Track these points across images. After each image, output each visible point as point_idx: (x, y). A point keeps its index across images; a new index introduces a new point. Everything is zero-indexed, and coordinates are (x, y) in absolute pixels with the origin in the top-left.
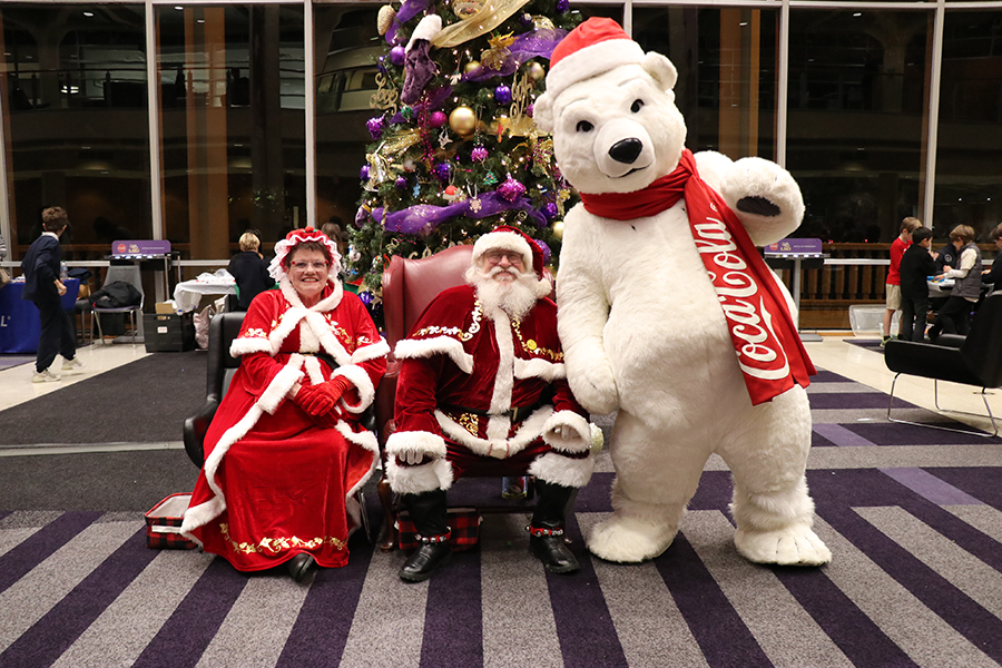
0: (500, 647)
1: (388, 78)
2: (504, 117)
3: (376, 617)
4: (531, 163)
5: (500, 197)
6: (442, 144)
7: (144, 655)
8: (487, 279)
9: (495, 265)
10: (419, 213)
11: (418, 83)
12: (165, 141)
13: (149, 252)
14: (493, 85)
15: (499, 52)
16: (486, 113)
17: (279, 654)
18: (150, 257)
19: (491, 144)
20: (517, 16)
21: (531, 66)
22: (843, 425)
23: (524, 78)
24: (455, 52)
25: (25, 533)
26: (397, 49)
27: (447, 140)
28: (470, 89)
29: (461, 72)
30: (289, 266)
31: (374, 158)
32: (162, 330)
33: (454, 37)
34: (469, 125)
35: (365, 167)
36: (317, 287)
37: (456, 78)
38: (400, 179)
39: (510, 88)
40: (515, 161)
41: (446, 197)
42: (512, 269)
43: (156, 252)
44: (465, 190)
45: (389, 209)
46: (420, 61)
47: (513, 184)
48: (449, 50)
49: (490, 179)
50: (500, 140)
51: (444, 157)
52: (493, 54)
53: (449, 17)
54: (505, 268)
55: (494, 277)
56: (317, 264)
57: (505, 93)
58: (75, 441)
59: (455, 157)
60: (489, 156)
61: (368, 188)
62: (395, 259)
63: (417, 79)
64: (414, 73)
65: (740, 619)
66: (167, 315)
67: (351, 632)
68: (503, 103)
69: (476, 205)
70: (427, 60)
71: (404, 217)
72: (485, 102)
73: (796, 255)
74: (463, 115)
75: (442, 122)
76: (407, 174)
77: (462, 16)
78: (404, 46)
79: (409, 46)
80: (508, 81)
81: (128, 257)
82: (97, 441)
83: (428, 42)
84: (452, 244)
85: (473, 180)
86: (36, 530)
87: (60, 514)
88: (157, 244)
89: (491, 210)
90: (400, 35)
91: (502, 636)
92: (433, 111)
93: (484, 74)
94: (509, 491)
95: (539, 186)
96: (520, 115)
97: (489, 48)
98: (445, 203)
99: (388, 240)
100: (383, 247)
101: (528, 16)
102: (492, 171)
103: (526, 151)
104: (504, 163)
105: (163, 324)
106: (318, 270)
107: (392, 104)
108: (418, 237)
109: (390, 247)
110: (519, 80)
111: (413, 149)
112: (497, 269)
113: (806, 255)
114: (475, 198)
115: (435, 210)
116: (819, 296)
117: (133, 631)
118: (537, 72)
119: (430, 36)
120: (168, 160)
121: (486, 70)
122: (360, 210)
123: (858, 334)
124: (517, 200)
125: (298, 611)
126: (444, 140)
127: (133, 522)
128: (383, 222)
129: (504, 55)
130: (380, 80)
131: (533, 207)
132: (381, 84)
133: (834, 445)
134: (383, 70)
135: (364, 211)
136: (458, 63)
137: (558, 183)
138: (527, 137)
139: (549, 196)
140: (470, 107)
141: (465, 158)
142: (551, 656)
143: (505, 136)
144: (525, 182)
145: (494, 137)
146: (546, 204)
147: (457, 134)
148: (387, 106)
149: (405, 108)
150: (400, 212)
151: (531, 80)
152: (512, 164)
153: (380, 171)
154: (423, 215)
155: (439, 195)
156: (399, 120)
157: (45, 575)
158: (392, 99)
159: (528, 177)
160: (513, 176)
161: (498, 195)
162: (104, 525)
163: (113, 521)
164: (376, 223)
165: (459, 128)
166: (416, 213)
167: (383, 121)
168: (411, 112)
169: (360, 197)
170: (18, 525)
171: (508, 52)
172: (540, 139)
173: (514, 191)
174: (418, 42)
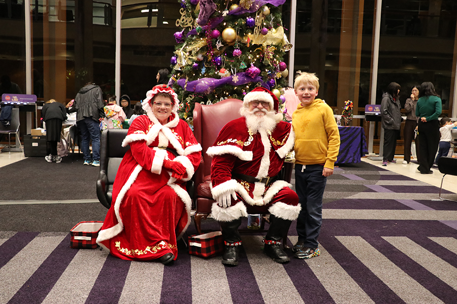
0: (268, 291)
1: (188, 11)
2: (250, 34)
3: (203, 278)
4: (263, 58)
5: (247, 75)
6: (218, 47)
7: (91, 293)
8: (251, 114)
9: (256, 107)
10: (204, 82)
11: (207, 14)
12: (34, 40)
13: (24, 101)
14: (244, 17)
16: (242, 31)
17: (160, 293)
18: (25, 104)
19: (244, 48)
21: (264, 8)
22: (416, 200)
23: (261, 14)
27: (220, 45)
28: (233, 18)
29: (228, 9)
30: (153, 104)
31: (180, 52)
32: (35, 144)
34: (233, 37)
35: (173, 58)
36: (166, 116)
37: (225, 13)
38: (195, 64)
39: (254, 19)
40: (255, 57)
41: (220, 74)
42: (264, 110)
43: (28, 101)
44: (230, 70)
45: (189, 80)
46: (209, 3)
47: (254, 69)
49: (243, 66)
50: (248, 45)
51: (217, 54)
52: (246, 1)
54: (260, 109)
55: (255, 113)
56: (167, 104)
57: (252, 21)
59: (224, 53)
60: (242, 53)
61: (177, 68)
62: (196, 104)
63: (206, 12)
64: (205, 9)
65: (382, 282)
66: (38, 137)
67: (192, 284)
68: (250, 27)
69: (236, 79)
70: (212, 2)
71: (196, 84)
72: (241, 26)
74: (229, 32)
75: (218, 36)
76: (198, 62)
80: (253, 15)
81: (12, 103)
82: (18, 199)
84: (222, 98)
85: (234, 66)
86: (6, 240)
87: (15, 233)
88: (29, 96)
89: (244, 81)
91: (268, 287)
92: (213, 29)
93: (240, 11)
94: (252, 225)
95: (266, 70)
96: (258, 34)
98: (219, 77)
99: (187, 95)
100: (184, 99)
102: (244, 62)
103: (261, 52)
104: (249, 58)
105: (35, 141)
106: (167, 107)
107: (190, 25)
108: (204, 94)
109: (188, 100)
110: (258, 15)
111: (202, 49)
112: (256, 110)
114: (235, 75)
115: (213, 81)
117: (81, 283)
118: (266, 11)
120: (37, 50)
121: (241, 9)
122: (170, 80)
124: (256, 78)
125: (162, 275)
128: (185, 86)
130: (182, 11)
131: (263, 81)
132: (183, 14)
133: (413, 209)
134: (184, 6)
135: (173, 80)
136: (226, 5)
137: (276, 69)
138: (261, 45)
139: (272, 76)
140: (233, 28)
141: (230, 55)
142: (294, 295)
143: (250, 44)
144: (260, 68)
145: (245, 44)
146: (270, 79)
147: (226, 42)
148: (186, 26)
149: (198, 27)
150: (195, 81)
151: (263, 15)
152: (253, 59)
153: (183, 60)
154: (206, 83)
155: (216, 73)
156: (194, 34)
157: (22, 259)
158: (190, 22)
159: (261, 65)
160: (254, 64)
161: (246, 73)
162: (42, 238)
163: (46, 236)
164: (180, 86)
165: (227, 39)
166: (203, 82)
167: (183, 33)
168: (201, 30)
171: (254, 0)
172: (268, 46)
173: (255, 72)
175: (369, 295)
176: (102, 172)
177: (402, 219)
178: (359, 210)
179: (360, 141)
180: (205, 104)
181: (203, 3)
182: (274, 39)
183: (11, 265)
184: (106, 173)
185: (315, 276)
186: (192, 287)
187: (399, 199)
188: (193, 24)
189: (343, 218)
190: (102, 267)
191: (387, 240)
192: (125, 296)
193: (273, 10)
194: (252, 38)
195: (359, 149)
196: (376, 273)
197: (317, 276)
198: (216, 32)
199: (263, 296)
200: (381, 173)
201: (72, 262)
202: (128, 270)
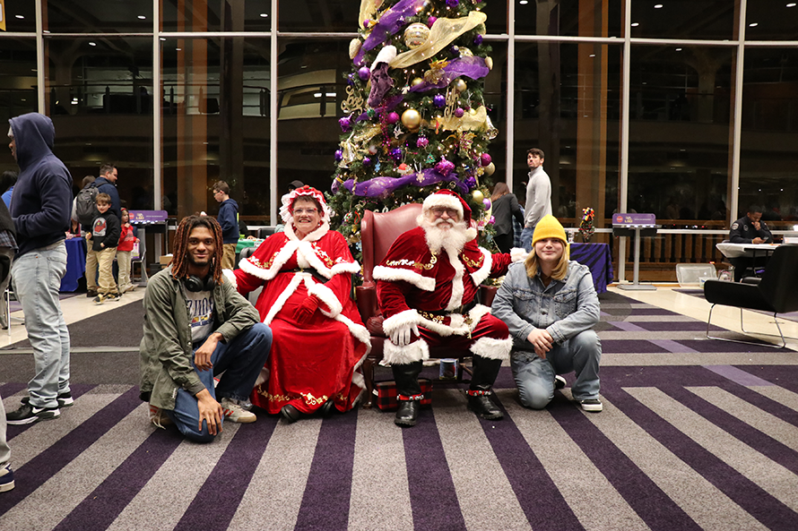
0: (457, 457)
1: (356, 89)
2: (439, 117)
4: (458, 149)
5: (436, 172)
6: (396, 135)
8: (432, 227)
9: (439, 217)
10: (379, 183)
11: (381, 92)
12: (164, 139)
13: (151, 219)
14: (432, 94)
15: (437, 72)
16: (427, 114)
17: (311, 461)
18: (153, 223)
19: (433, 136)
20: (449, 48)
21: (458, 82)
22: (675, 341)
23: (454, 90)
24: (406, 72)
25: (112, 397)
26: (364, 69)
27: (400, 132)
28: (415, 96)
29: (409, 85)
31: (346, 144)
33: (405, 61)
34: (416, 122)
35: (338, 152)
36: (308, 225)
37: (405, 90)
38: (366, 159)
39: (445, 96)
40: (446, 147)
41: (399, 171)
43: (157, 219)
44: (413, 167)
45: (358, 180)
46: (382, 77)
47: (445, 163)
48: (402, 70)
49: (431, 159)
50: (437, 132)
51: (396, 144)
52: (432, 73)
53: (402, 47)
54: (445, 219)
55: (438, 225)
56: (309, 211)
57: (442, 100)
59: (405, 143)
60: (429, 143)
61: (343, 165)
62: (366, 212)
63: (380, 90)
64: (377, 85)
65: (613, 444)
67: (356, 450)
68: (439, 107)
69: (421, 177)
70: (387, 76)
71: (368, 185)
72: (427, 106)
73: (636, 226)
74: (411, 115)
75: (396, 120)
76: (370, 156)
77: (411, 47)
78: (369, 66)
79: (374, 66)
80: (443, 92)
81: (136, 223)
83: (387, 64)
84: (403, 204)
85: (419, 160)
86: (118, 395)
87: (131, 386)
88: (158, 213)
89: (432, 180)
90: (365, 59)
91: (457, 452)
92: (390, 112)
93: (425, 87)
94: (445, 375)
95: (463, 165)
96: (450, 116)
97: (430, 69)
98: (399, 176)
99: (356, 202)
100: (353, 207)
101: (456, 47)
102: (432, 154)
103: (455, 141)
104: (439, 148)
106: (309, 214)
107: (359, 107)
108: (379, 200)
109: (358, 207)
110: (450, 91)
111: (375, 139)
112: (439, 220)
113: (644, 226)
114: (420, 172)
115: (391, 181)
116: (652, 259)
118: (461, 86)
119: (390, 58)
120: (168, 154)
121: (427, 84)
122: (335, 181)
123: (683, 285)
124: (448, 175)
125: (317, 439)
126: (398, 132)
128: (353, 189)
129: (440, 73)
130: (349, 90)
131: (459, 180)
132: (350, 93)
133: (669, 352)
134: (352, 84)
135: (337, 182)
136: (407, 79)
137: (476, 163)
138: (455, 131)
139: (470, 172)
140: (416, 109)
141: (412, 145)
142: (491, 462)
143: (440, 130)
144: (454, 162)
145: (433, 131)
146: (468, 178)
147: (407, 128)
148: (355, 109)
149: (369, 109)
150: (366, 182)
151: (457, 91)
152: (445, 149)
153: (351, 154)
154: (382, 184)
155: (394, 170)
156: (364, 118)
158: (359, 104)
159: (456, 158)
160: (446, 158)
161: (436, 170)
164: (347, 190)
165: (408, 124)
166: (377, 182)
167: (351, 119)
168: (374, 113)
169: (334, 172)
170: (104, 392)
171: (443, 72)
172: (464, 132)
173: (446, 167)
174: (380, 64)
175: (593, 462)
177: (653, 364)
179: (605, 263)
180: (380, 212)
181: (375, 78)
182: (473, 123)
185: (524, 439)
186: (355, 453)
187: (653, 339)
188: (363, 107)
191: (629, 392)
192: (264, 464)
193: (471, 84)
194: (442, 122)
195: (604, 273)
196: (607, 434)
197: (527, 439)
198: (393, 115)
199: (449, 465)
200: (634, 306)
202: (272, 432)
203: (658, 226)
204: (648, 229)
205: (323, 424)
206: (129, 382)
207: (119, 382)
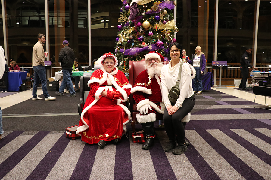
0: (175, 164)
1: (124, 14)
2: (157, 24)
3: (137, 157)
4: (164, 37)
6: (140, 31)
7: (76, 168)
10: (134, 50)
14: (154, 15)
15: (156, 6)
16: (153, 23)
17: (114, 167)
19: (154, 31)
21: (164, 10)
22: (242, 109)
23: (162, 14)
24: (144, 6)
25: (30, 137)
26: (127, 6)
27: (142, 30)
28: (148, 16)
29: (145, 12)
31: (121, 35)
32: (51, 85)
33: (143, 2)
34: (149, 26)
35: (117, 38)
36: (111, 69)
37: (144, 13)
38: (128, 41)
39: (159, 16)
40: (160, 36)
41: (142, 45)
42: (156, 63)
43: (48, 64)
44: (147, 43)
45: (125, 49)
46: (135, 9)
47: (160, 42)
48: (142, 6)
50: (156, 30)
51: (140, 35)
52: (154, 7)
54: (153, 63)
55: (151, 66)
56: (111, 63)
57: (158, 17)
58: (35, 113)
59: (144, 34)
60: (153, 34)
61: (119, 43)
62: (130, 61)
63: (134, 13)
64: (133, 12)
65: (236, 156)
66: (52, 81)
68: (157, 20)
69: (150, 48)
70: (137, 8)
71: (129, 51)
72: (152, 20)
73: (220, 66)
75: (140, 25)
76: (130, 39)
78: (129, 5)
79: (131, 4)
80: (159, 14)
82: (41, 113)
83: (137, 3)
84: (143, 58)
85: (150, 41)
86: (33, 136)
87: (38, 131)
88: (48, 62)
89: (154, 49)
90: (128, 2)
91: (174, 161)
92: (138, 22)
93: (152, 12)
94: (161, 125)
95: (166, 43)
96: (161, 24)
97: (153, 5)
98: (141, 47)
99: (124, 57)
100: (123, 59)
102: (155, 38)
103: (163, 33)
104: (157, 36)
105: (51, 83)
106: (112, 65)
107: (125, 20)
108: (134, 56)
109: (126, 59)
111: (132, 33)
112: (151, 64)
113: (223, 66)
114: (150, 45)
115: (138, 49)
116: (227, 77)
117: (70, 161)
118: (165, 12)
119: (137, 2)
121: (152, 11)
123: (236, 87)
124: (161, 47)
125: (115, 156)
126: (141, 30)
127: (59, 134)
128: (124, 52)
130: (121, 14)
131: (165, 49)
132: (121, 15)
133: (242, 113)
134: (122, 12)
135: (117, 50)
136: (144, 9)
137: (171, 42)
138: (163, 30)
140: (148, 21)
141: (147, 35)
142: (189, 166)
143: (158, 29)
144: (163, 42)
145: (155, 29)
147: (145, 29)
148: (124, 21)
149: (130, 21)
150: (129, 49)
151: (164, 14)
153: (122, 39)
155: (140, 45)
156: (127, 25)
157: (40, 147)
158: (125, 19)
159: (164, 40)
160: (160, 40)
161: (156, 45)
162: (51, 134)
163: (54, 133)
164: (121, 53)
165: (145, 27)
166: (133, 50)
167: (122, 25)
168: (131, 23)
169: (116, 46)
170: (28, 134)
171: (159, 6)
172: (167, 30)
173: (161, 44)
174: (134, 4)
175: (231, 165)
176: (81, 99)
177: (238, 119)
178: (215, 115)
179: (210, 79)
180: (135, 61)
181: (132, 9)
182: (170, 27)
183: (35, 150)
184: (83, 99)
185: (199, 154)
186: (132, 163)
187: (234, 108)
188: (127, 20)
189: (208, 119)
190: (82, 151)
191: (234, 131)
192: (94, 169)
193: (168, 12)
194: (158, 26)
195: (210, 83)
196: (232, 151)
197: (201, 154)
199: (172, 168)
200: (222, 95)
201: (66, 148)
202: (96, 153)
203: (228, 66)
204: (225, 67)
205: (117, 148)
206: (37, 130)
207: (33, 130)
